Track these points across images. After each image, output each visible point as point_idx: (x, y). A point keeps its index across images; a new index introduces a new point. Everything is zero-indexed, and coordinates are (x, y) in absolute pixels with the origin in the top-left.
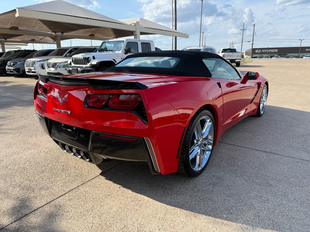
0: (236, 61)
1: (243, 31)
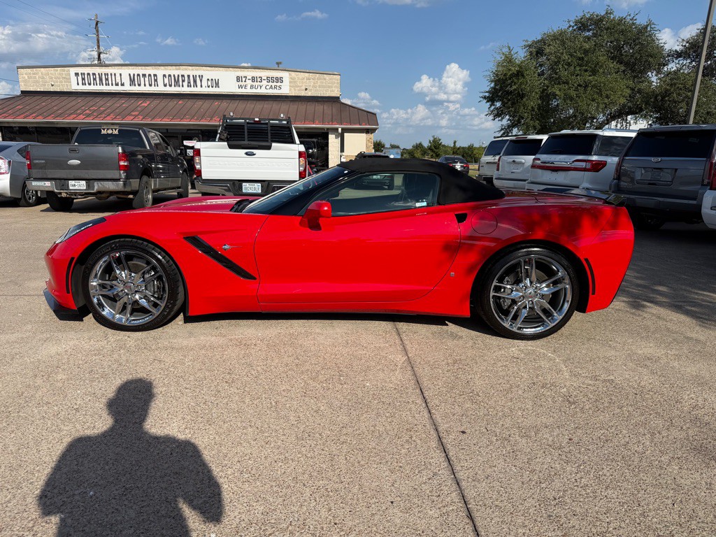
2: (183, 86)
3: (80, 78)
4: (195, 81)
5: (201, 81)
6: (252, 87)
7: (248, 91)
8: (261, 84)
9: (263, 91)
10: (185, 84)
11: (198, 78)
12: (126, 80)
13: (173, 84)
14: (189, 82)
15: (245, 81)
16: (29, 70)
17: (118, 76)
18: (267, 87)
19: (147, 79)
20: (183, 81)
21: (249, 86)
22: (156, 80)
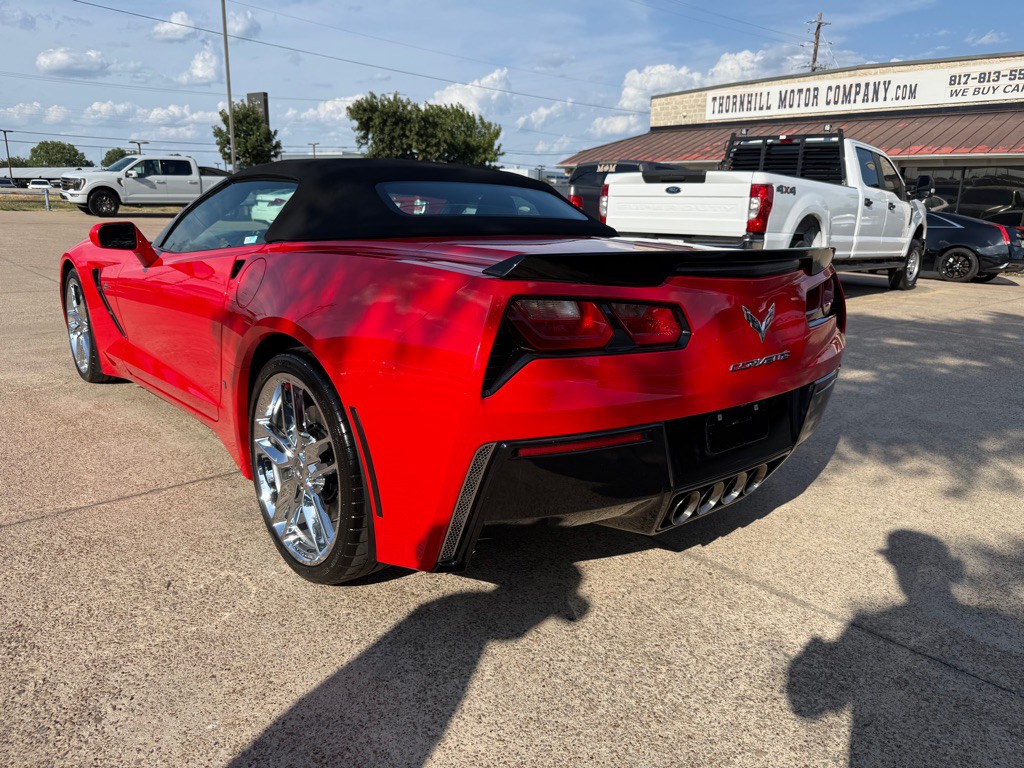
2: (855, 101)
3: (717, 103)
4: (876, 92)
5: (886, 90)
6: (976, 91)
7: (970, 99)
8: (995, 84)
9: (998, 97)
10: (860, 98)
11: (882, 87)
12: (774, 101)
13: (840, 100)
14: (866, 95)
15: (966, 83)
16: (663, 100)
17: (765, 95)
18: (1009, 89)
19: (803, 96)
20: (857, 93)
21: (971, 91)
22: (816, 97)
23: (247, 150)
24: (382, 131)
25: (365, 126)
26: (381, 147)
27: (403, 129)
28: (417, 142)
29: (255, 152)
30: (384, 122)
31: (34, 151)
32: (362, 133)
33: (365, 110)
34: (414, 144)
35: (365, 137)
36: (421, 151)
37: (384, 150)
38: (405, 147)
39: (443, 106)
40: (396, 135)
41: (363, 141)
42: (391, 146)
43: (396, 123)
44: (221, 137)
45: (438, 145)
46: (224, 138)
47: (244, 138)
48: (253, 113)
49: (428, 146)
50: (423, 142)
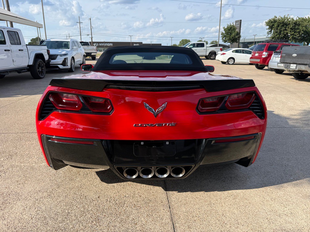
0: (92, 54)
1: (80, 24)
23: (230, 38)
24: (277, 29)
25: (271, 28)
26: (276, 34)
27: (285, 27)
28: (290, 32)
29: (232, 39)
30: (278, 26)
31: (180, 42)
32: (269, 30)
33: (272, 22)
34: (289, 32)
35: (271, 31)
36: (291, 35)
37: (277, 35)
38: (285, 33)
39: (304, 18)
40: (282, 30)
41: (270, 33)
42: (280, 33)
43: (283, 26)
44: (223, 35)
45: (299, 32)
46: (224, 35)
47: (230, 35)
48: (233, 27)
49: (295, 33)
50: (293, 32)
